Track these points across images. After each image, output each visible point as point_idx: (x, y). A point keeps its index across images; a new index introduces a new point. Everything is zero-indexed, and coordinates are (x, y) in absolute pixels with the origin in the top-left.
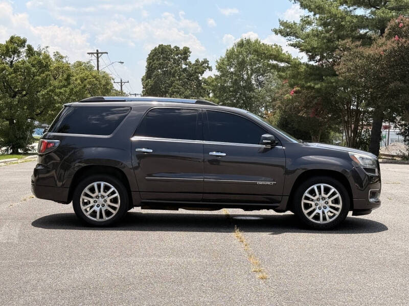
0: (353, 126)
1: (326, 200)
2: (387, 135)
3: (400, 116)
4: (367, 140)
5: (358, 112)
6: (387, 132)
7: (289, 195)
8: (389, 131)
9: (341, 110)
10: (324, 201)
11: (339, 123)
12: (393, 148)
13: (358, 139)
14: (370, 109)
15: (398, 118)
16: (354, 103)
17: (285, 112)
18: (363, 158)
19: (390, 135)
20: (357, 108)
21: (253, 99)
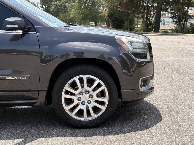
0: (146, 15)
1: (90, 93)
2: (164, 19)
3: (171, 7)
4: (153, 22)
5: (148, 6)
6: (164, 18)
7: (46, 89)
8: (165, 18)
9: (139, 6)
10: (88, 95)
11: (138, 14)
12: (167, 25)
13: (148, 22)
14: (155, 5)
15: (170, 9)
16: (146, 2)
17: (111, 9)
18: (132, 42)
19: (166, 19)
20: (148, 4)
21: (96, 3)
